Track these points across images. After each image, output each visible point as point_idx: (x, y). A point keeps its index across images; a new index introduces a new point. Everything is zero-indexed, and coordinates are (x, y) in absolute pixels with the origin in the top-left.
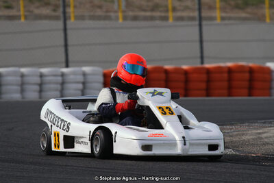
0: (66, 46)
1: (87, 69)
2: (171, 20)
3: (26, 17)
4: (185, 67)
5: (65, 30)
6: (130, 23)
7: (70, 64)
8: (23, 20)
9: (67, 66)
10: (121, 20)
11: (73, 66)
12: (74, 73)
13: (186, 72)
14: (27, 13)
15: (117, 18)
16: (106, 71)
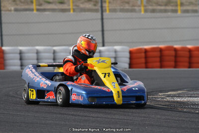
0: (103, 31)
1: (117, 48)
2: (179, 13)
3: (74, 10)
4: (189, 46)
5: (102, 19)
6: (149, 14)
7: (106, 44)
8: (72, 12)
9: (103, 45)
10: (143, 13)
11: (108, 46)
12: (108, 51)
13: (190, 51)
14: (74, 7)
15: (140, 11)
16: (131, 49)
